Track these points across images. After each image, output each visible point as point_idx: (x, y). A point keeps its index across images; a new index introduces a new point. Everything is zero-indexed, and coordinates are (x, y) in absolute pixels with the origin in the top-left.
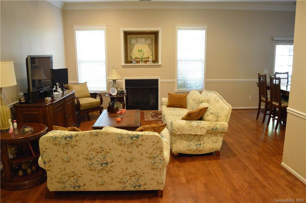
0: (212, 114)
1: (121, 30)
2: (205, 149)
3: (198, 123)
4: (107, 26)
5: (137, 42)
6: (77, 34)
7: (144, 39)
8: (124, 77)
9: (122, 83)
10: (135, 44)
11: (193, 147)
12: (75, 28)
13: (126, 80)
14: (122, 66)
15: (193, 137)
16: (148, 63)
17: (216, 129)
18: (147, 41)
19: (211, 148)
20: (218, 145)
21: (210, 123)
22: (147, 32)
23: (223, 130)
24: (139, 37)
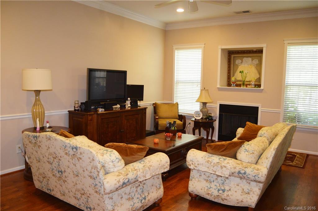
0: (247, 151)
1: (219, 48)
2: (230, 198)
3: (221, 160)
4: (205, 44)
5: (242, 63)
6: (176, 53)
7: (250, 59)
8: (219, 102)
9: (216, 108)
10: (240, 64)
11: (213, 190)
12: (174, 47)
13: (220, 105)
14: (218, 88)
15: (215, 177)
16: (248, 86)
17: (245, 173)
18: (254, 61)
19: (240, 200)
20: (251, 199)
21: (237, 164)
22: (255, 50)
23: (256, 177)
24: (245, 57)
